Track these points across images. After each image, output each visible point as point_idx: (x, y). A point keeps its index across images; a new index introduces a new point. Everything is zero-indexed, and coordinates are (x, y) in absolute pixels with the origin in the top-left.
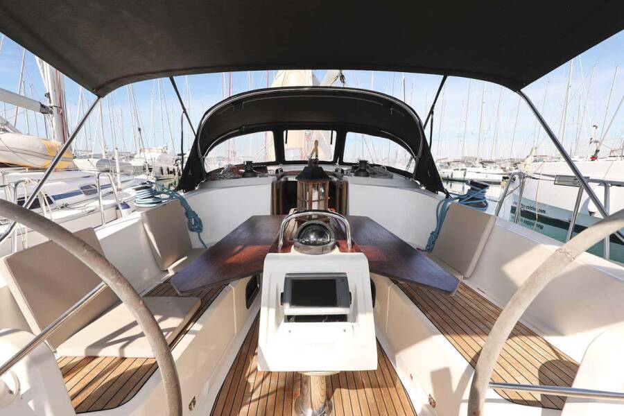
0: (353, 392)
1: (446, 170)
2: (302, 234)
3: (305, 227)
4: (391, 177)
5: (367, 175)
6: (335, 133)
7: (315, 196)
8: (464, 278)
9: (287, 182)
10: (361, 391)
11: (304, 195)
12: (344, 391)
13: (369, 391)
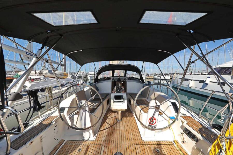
0: (126, 118)
1: (155, 77)
2: (117, 90)
3: (117, 89)
4: (136, 80)
5: (130, 80)
6: (124, 71)
7: (119, 84)
8: (146, 99)
9: (115, 81)
10: (127, 118)
11: (117, 84)
12: (124, 118)
13: (128, 118)
